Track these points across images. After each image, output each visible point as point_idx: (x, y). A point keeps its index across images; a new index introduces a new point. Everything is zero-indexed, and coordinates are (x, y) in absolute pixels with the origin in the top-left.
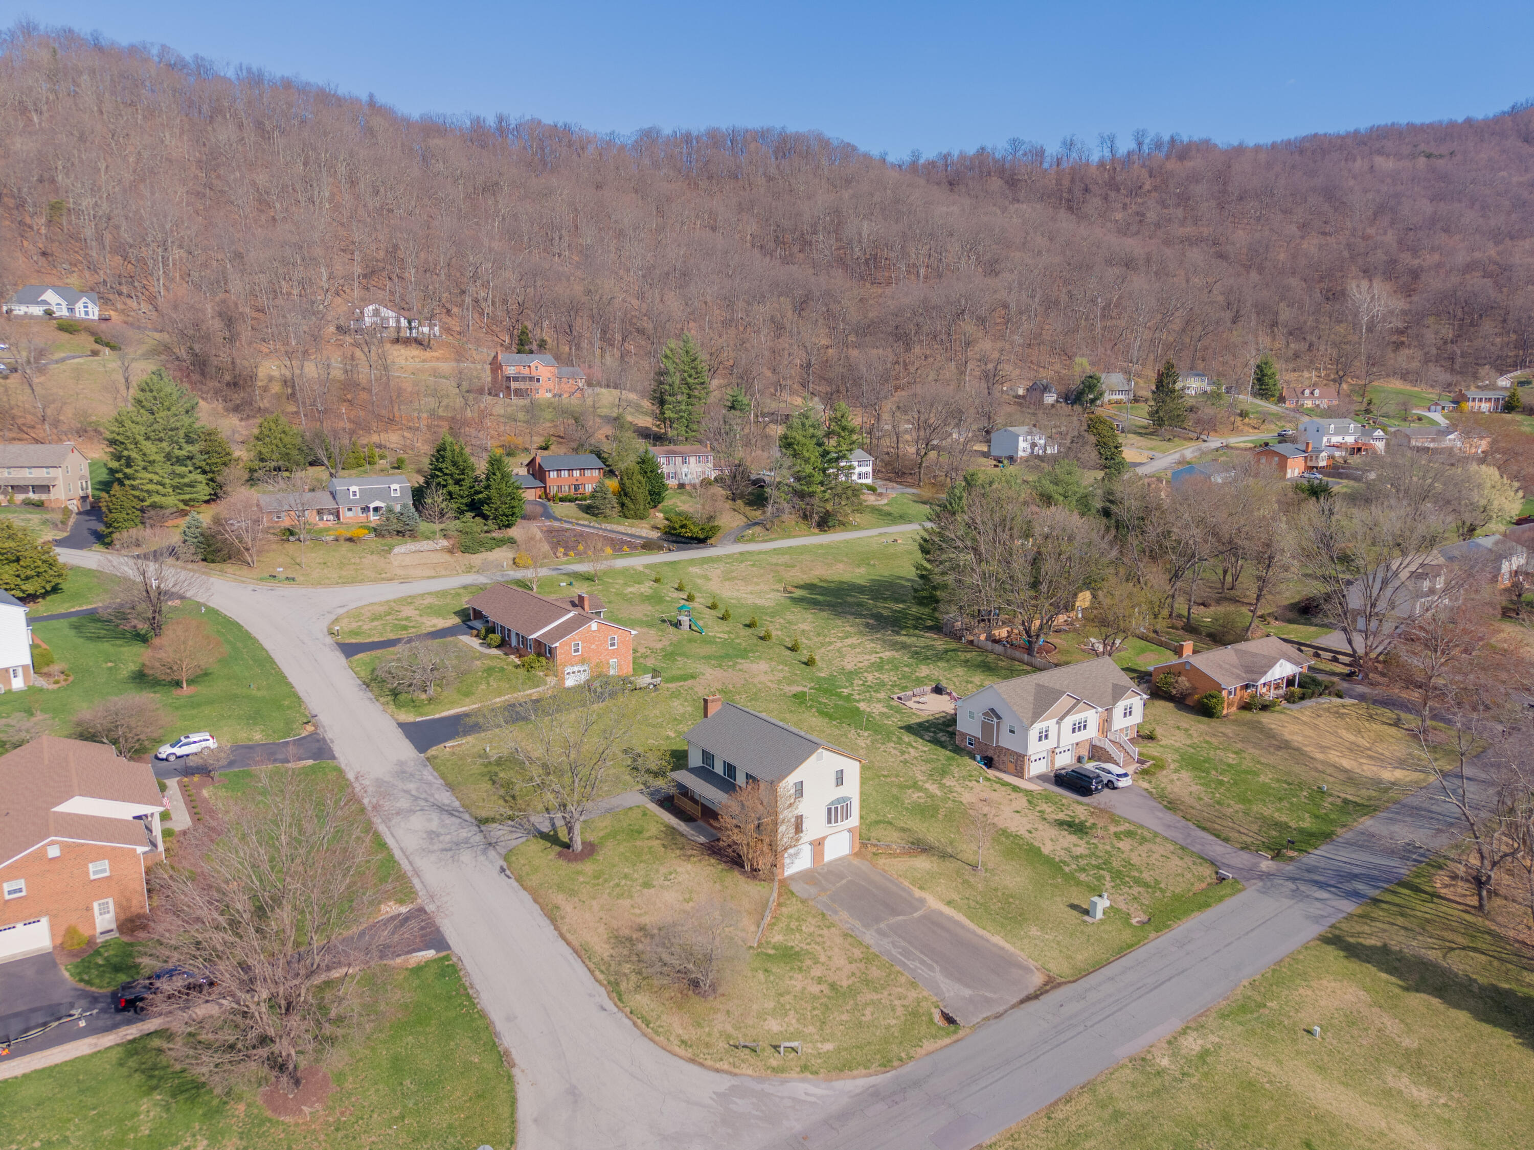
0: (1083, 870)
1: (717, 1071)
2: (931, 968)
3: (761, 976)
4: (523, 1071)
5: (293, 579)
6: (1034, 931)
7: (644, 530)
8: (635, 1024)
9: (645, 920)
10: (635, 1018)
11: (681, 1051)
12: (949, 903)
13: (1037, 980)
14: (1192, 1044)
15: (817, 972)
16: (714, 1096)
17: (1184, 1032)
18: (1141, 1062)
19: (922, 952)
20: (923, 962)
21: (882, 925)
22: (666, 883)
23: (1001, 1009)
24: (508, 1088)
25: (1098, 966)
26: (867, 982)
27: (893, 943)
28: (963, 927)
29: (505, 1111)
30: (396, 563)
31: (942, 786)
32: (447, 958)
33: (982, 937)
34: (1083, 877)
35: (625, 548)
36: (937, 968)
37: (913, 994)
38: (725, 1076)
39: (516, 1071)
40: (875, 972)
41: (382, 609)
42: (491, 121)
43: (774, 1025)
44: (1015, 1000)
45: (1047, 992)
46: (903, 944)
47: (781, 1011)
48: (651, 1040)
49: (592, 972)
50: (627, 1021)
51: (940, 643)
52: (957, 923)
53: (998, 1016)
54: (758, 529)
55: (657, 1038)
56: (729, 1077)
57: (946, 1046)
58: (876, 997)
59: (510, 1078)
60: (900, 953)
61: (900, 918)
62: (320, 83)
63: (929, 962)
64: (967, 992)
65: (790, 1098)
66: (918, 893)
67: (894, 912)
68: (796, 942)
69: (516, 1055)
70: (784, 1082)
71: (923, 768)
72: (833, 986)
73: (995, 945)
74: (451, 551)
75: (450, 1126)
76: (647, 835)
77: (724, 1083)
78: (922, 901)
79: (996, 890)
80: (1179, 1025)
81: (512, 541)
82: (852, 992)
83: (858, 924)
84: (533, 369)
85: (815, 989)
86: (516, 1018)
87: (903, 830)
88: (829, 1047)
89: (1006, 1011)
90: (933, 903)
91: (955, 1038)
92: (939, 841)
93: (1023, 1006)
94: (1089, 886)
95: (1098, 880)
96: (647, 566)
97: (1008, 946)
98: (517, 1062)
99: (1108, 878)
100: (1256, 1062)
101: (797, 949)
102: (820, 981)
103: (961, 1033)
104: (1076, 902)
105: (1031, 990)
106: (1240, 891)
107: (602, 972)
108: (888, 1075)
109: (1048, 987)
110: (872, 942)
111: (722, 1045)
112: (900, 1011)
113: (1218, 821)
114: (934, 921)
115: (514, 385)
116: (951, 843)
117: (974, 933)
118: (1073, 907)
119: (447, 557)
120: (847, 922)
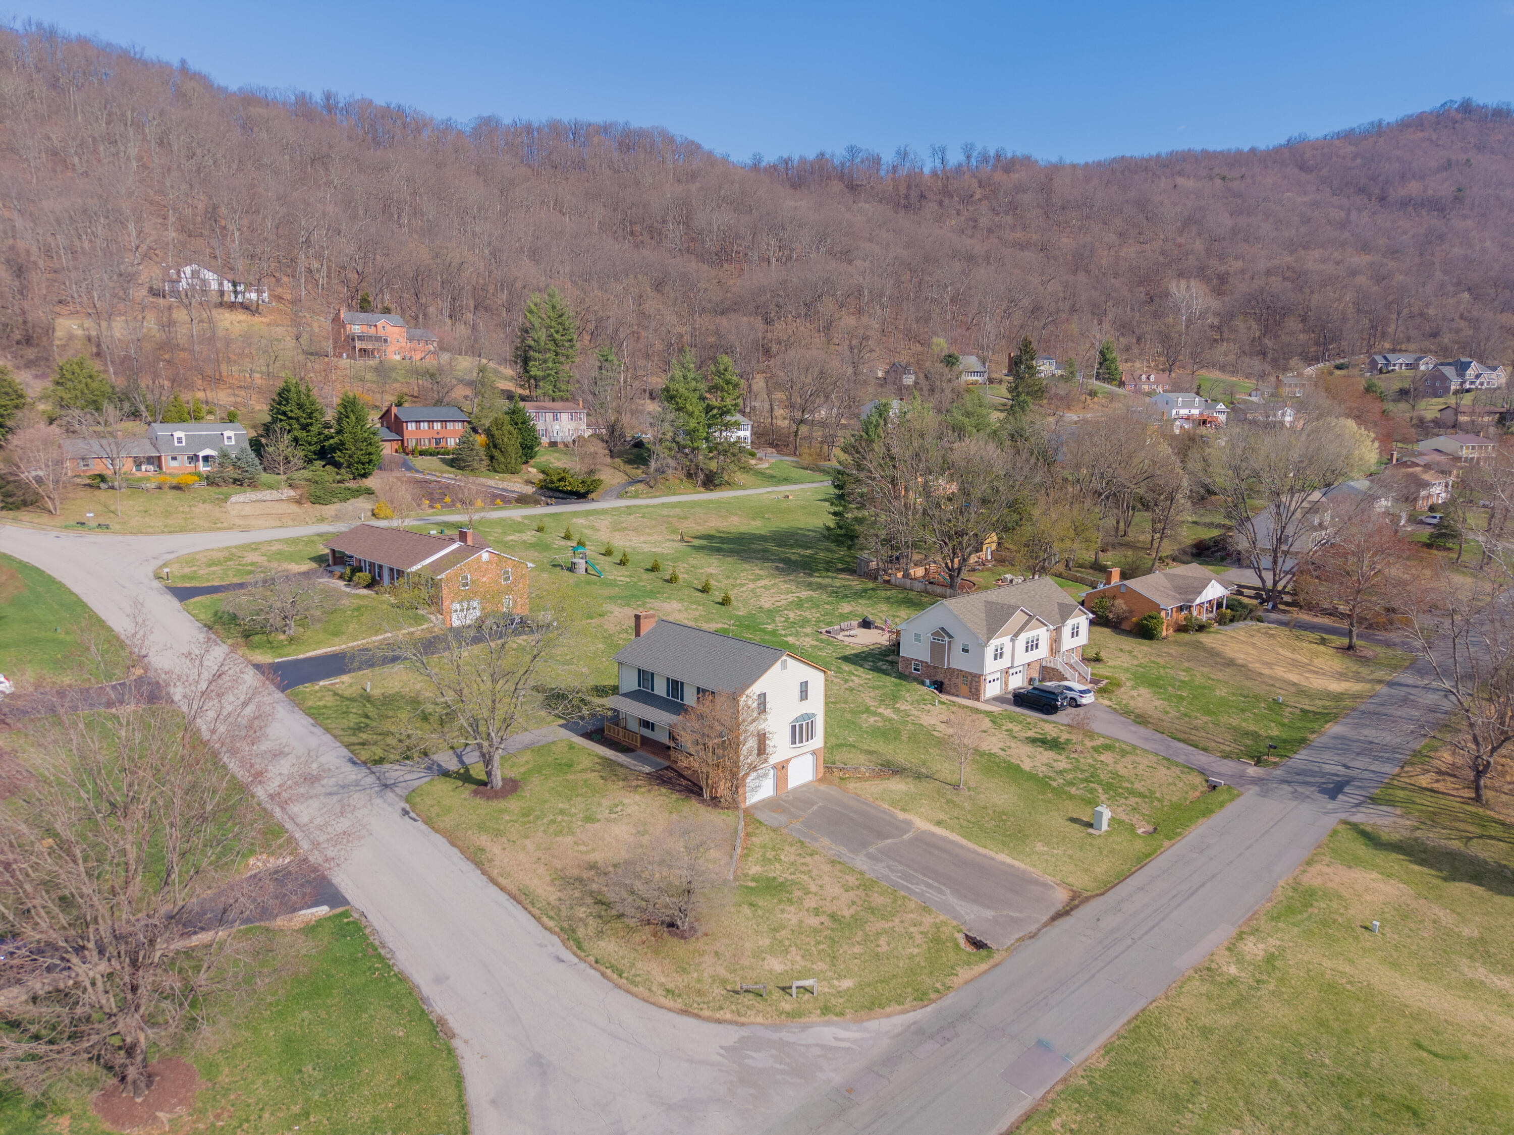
0: (1071, 784)
1: (719, 1021)
2: (940, 891)
3: (746, 910)
4: (466, 1042)
5: (107, 527)
6: (1040, 847)
7: (516, 485)
8: (603, 974)
9: (596, 857)
10: (603, 969)
11: (669, 1003)
12: (939, 823)
13: (1061, 896)
14: (1253, 948)
15: (810, 902)
16: (722, 1052)
17: (1240, 936)
18: (1208, 972)
19: (924, 875)
20: (929, 885)
21: (872, 850)
22: (613, 816)
23: (1033, 928)
24: (449, 1064)
25: (1122, 878)
26: (872, 910)
27: (889, 867)
28: (962, 847)
29: (450, 1094)
30: (233, 513)
31: (897, 710)
32: (345, 914)
33: (985, 856)
34: (1073, 790)
35: (498, 501)
36: (948, 891)
37: (928, 920)
38: (729, 1027)
39: (456, 1043)
40: (877, 900)
41: (221, 555)
42: (318, 97)
43: (776, 965)
44: (1045, 918)
45: (1077, 907)
46: (900, 867)
47: (780, 948)
48: (627, 991)
49: (538, 920)
50: (593, 972)
51: (856, 583)
52: (952, 842)
53: (1033, 936)
54: (641, 486)
55: (635, 989)
56: (735, 1028)
57: (985, 972)
58: (887, 925)
59: (450, 1052)
60: (900, 877)
61: (889, 841)
62: (124, 45)
63: (936, 884)
64: (989, 914)
65: (817, 1045)
66: (901, 815)
67: (881, 836)
68: (776, 871)
69: (453, 1022)
70: (804, 1028)
71: (872, 694)
72: (833, 917)
73: (1003, 863)
74: (298, 502)
75: (375, 1120)
76: (579, 768)
77: (731, 1035)
78: (909, 823)
79: (985, 808)
80: (1233, 931)
81: (369, 492)
82: (857, 922)
83: (842, 849)
84: (380, 328)
85: (814, 921)
86: (448, 978)
87: (870, 753)
88: (848, 983)
89: (1039, 930)
90: (921, 824)
91: (991, 962)
92: (911, 763)
93: (1056, 923)
94: (1083, 800)
95: (1091, 793)
96: (525, 517)
97: (1016, 863)
98: (456, 1031)
99: (1100, 791)
100: (1327, 963)
101: (781, 880)
102: (817, 912)
103: (997, 958)
104: (1075, 816)
105: (1059, 906)
106: (1239, 796)
107: (551, 918)
108: (929, 1009)
109: (1076, 902)
110: (865, 868)
111: (717, 991)
112: (919, 939)
113: (1193, 732)
114: (927, 843)
115: (359, 345)
116: (924, 763)
117: (975, 852)
118: (1073, 820)
119: (294, 508)
120: (830, 849)
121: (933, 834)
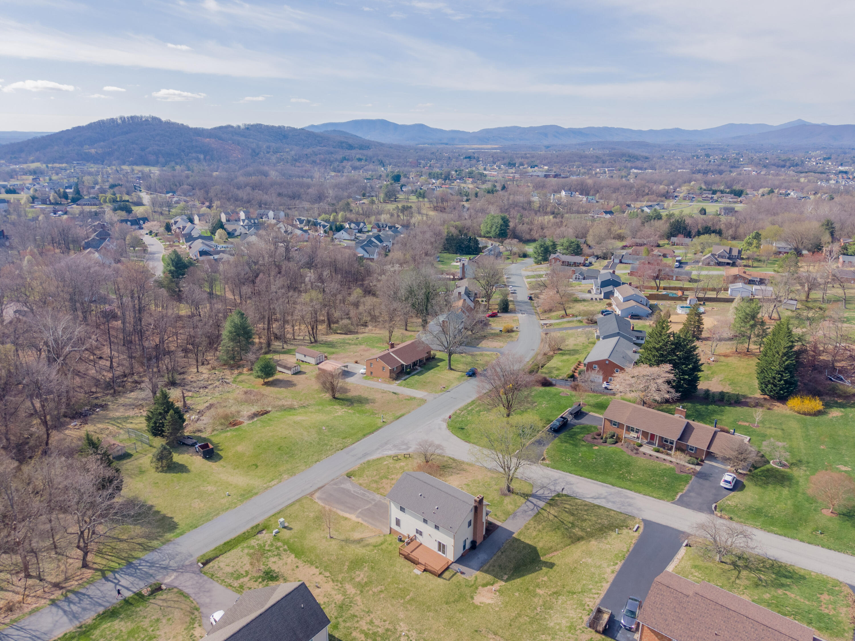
2: (354, 491)
10: (442, 456)
12: (346, 519)
13: (317, 495)
19: (358, 496)
20: (358, 493)
21: (373, 503)
23: (332, 482)
25: (292, 504)
26: (376, 482)
27: (368, 497)
28: (341, 510)
33: (334, 507)
34: (280, 544)
37: (361, 482)
40: (374, 485)
43: (402, 464)
44: (327, 486)
46: (365, 498)
47: (402, 468)
49: (463, 461)
52: (344, 511)
53: (333, 480)
57: (351, 469)
58: (373, 478)
60: (366, 494)
61: (367, 507)
64: (343, 486)
65: (392, 451)
66: (360, 520)
67: (369, 509)
72: (388, 478)
73: (329, 505)
77: (410, 450)
78: (358, 517)
79: (324, 530)
82: (381, 478)
83: (383, 501)
85: (393, 476)
87: (368, 545)
88: (385, 463)
89: (330, 482)
90: (353, 517)
91: (348, 471)
93: (324, 485)
94: (279, 540)
95: (272, 543)
97: (325, 505)
98: (465, 443)
99: (267, 545)
102: (392, 479)
103: (346, 473)
105: (320, 491)
108: (367, 460)
109: (314, 493)
110: (377, 496)
111: (415, 457)
112: (365, 476)
114: (353, 509)
116: (342, 547)
117: (337, 508)
118: (291, 529)
121: (350, 513)
